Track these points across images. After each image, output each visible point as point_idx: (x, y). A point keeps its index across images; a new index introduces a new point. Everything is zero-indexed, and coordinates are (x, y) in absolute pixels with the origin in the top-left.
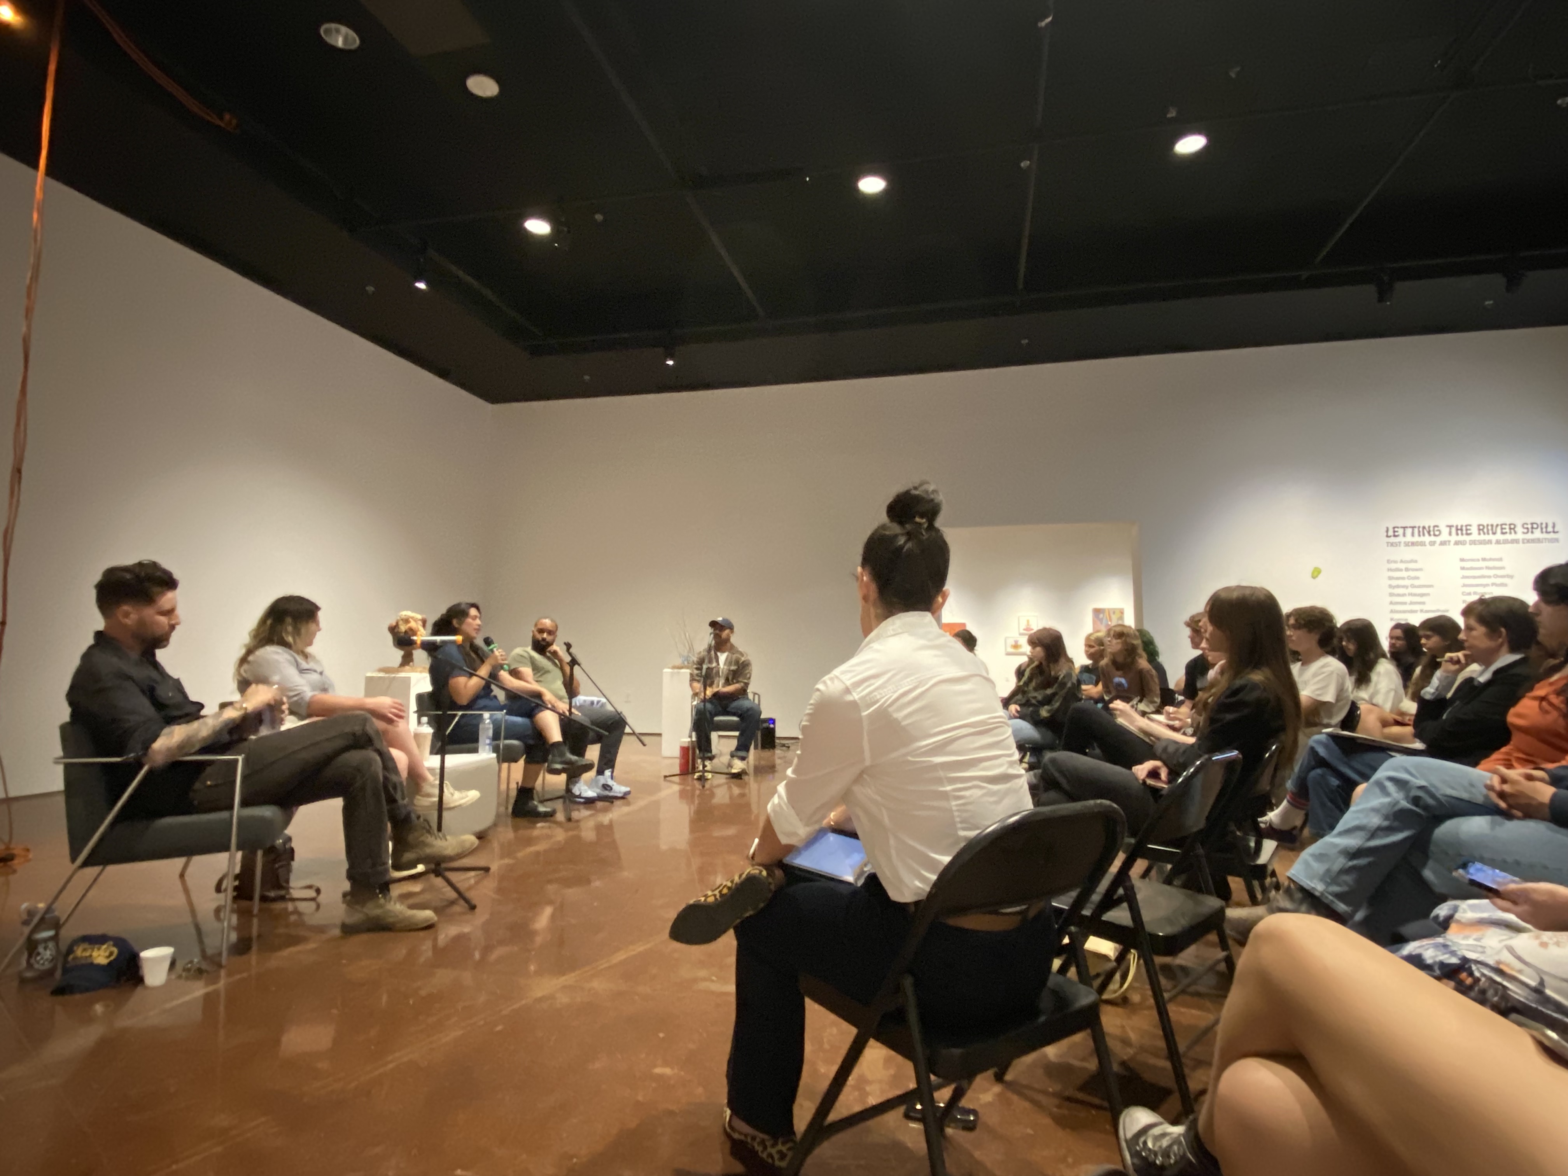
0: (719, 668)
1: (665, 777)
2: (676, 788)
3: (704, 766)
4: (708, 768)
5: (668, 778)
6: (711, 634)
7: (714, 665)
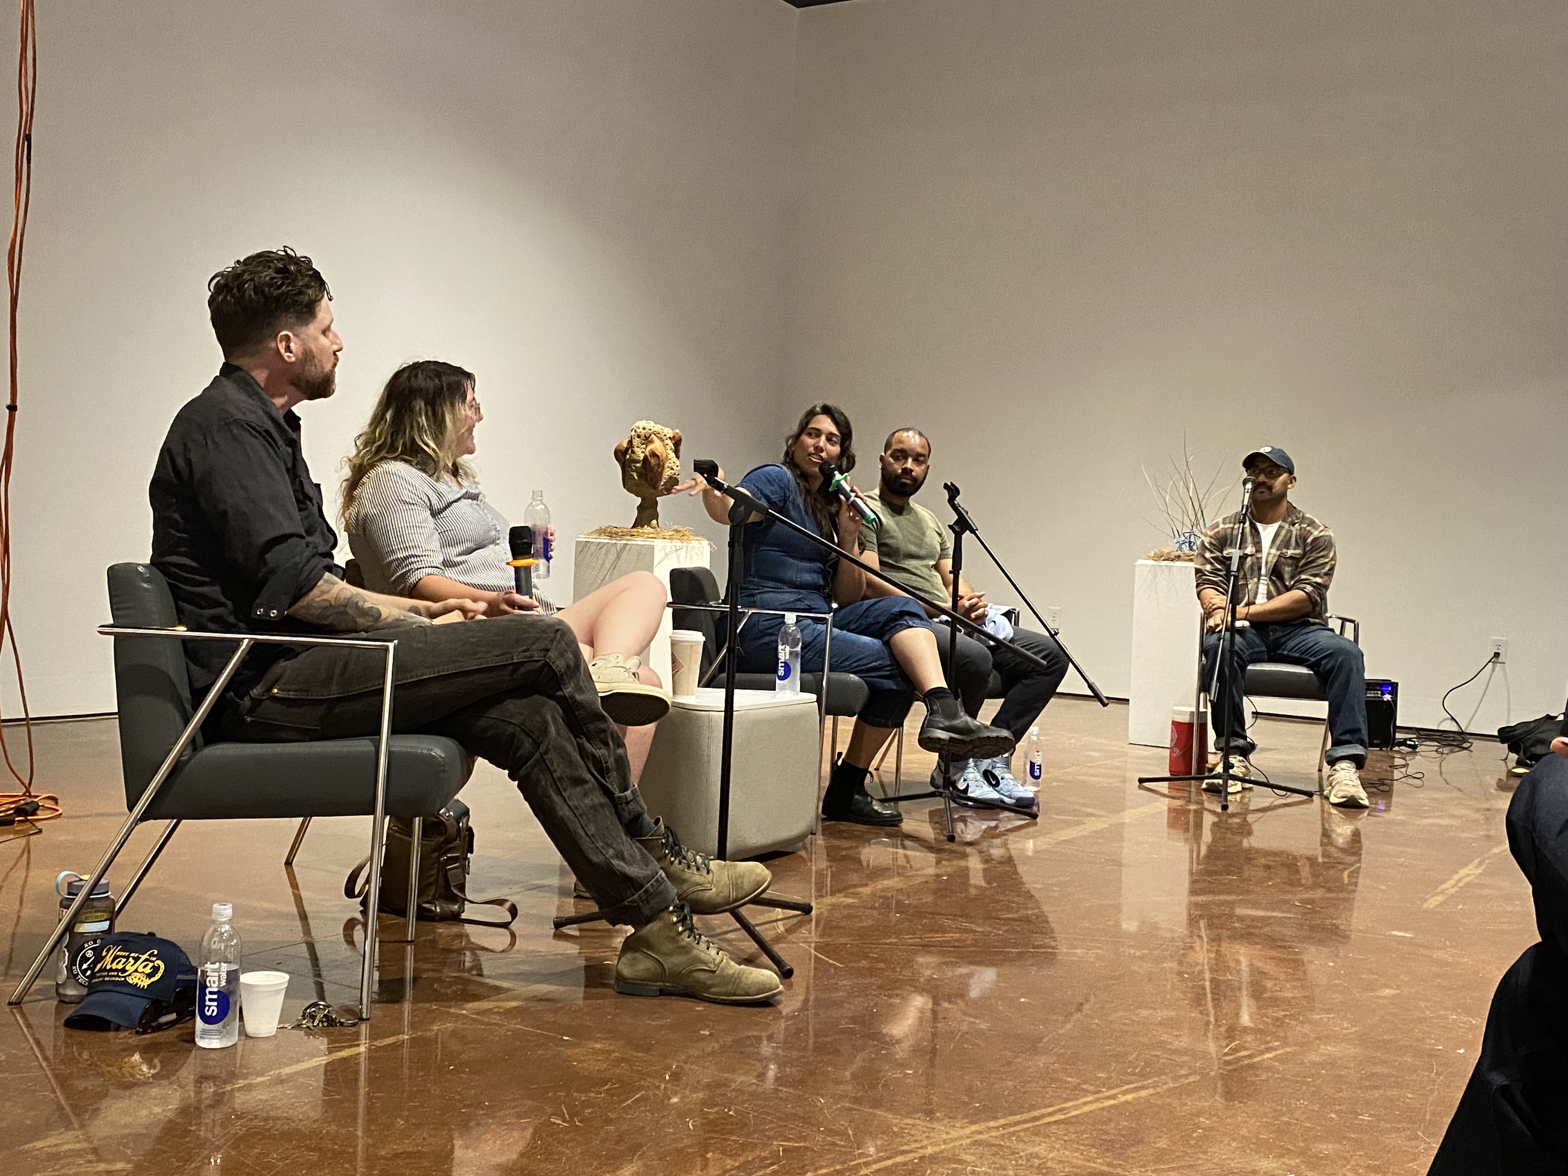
0: (1259, 559)
1: (1141, 781)
2: (1164, 804)
3: (1228, 766)
4: (1237, 771)
5: (1146, 784)
6: (1245, 483)
7: (1250, 550)
